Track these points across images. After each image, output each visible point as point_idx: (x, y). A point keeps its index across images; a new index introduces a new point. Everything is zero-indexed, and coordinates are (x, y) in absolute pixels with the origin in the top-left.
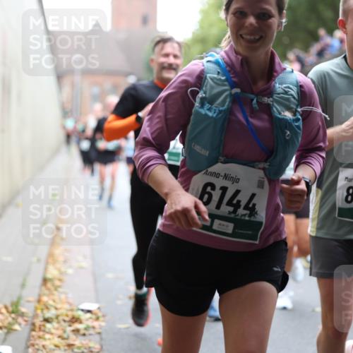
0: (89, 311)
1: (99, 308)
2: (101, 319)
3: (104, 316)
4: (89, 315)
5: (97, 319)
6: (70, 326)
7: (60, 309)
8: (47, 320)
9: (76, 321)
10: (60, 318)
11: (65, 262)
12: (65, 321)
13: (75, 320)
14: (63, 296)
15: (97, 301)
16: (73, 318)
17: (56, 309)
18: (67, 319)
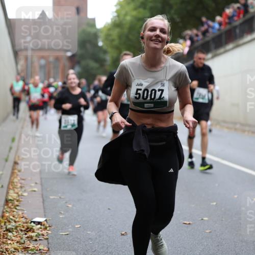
0: (39, 223)
1: (46, 220)
2: (48, 229)
3: (49, 226)
4: (39, 226)
5: (46, 228)
6: (26, 234)
7: (18, 222)
8: (9, 230)
9: (30, 231)
10: (18, 228)
11: (21, 187)
12: (21, 231)
14: (20, 213)
15: (45, 216)
16: (28, 228)
17: (15, 222)
18: (23, 229)
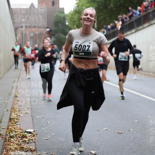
0: (30, 133)
1: (34, 131)
2: (35, 136)
3: (36, 135)
6: (22, 139)
7: (17, 132)
8: (11, 137)
10: (17, 136)
11: (19, 111)
12: (19, 137)
13: (24, 137)
15: (34, 128)
17: (15, 132)
